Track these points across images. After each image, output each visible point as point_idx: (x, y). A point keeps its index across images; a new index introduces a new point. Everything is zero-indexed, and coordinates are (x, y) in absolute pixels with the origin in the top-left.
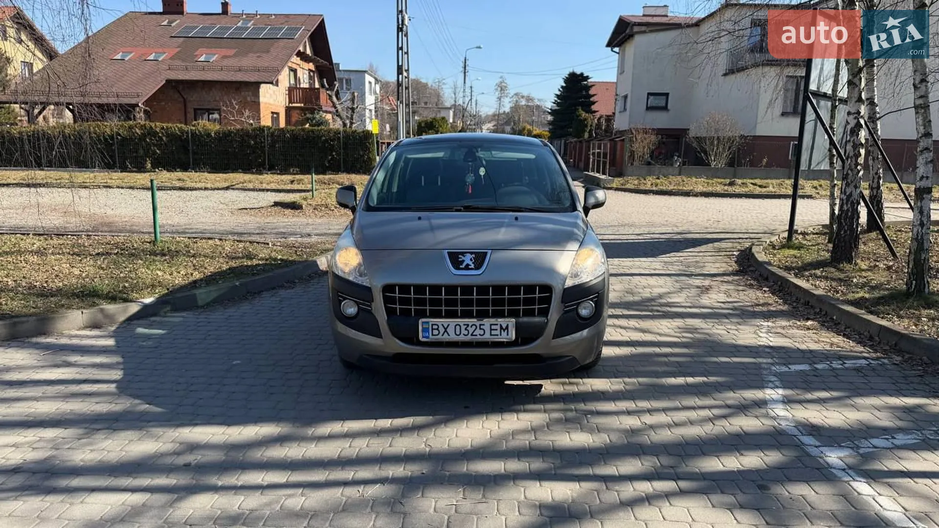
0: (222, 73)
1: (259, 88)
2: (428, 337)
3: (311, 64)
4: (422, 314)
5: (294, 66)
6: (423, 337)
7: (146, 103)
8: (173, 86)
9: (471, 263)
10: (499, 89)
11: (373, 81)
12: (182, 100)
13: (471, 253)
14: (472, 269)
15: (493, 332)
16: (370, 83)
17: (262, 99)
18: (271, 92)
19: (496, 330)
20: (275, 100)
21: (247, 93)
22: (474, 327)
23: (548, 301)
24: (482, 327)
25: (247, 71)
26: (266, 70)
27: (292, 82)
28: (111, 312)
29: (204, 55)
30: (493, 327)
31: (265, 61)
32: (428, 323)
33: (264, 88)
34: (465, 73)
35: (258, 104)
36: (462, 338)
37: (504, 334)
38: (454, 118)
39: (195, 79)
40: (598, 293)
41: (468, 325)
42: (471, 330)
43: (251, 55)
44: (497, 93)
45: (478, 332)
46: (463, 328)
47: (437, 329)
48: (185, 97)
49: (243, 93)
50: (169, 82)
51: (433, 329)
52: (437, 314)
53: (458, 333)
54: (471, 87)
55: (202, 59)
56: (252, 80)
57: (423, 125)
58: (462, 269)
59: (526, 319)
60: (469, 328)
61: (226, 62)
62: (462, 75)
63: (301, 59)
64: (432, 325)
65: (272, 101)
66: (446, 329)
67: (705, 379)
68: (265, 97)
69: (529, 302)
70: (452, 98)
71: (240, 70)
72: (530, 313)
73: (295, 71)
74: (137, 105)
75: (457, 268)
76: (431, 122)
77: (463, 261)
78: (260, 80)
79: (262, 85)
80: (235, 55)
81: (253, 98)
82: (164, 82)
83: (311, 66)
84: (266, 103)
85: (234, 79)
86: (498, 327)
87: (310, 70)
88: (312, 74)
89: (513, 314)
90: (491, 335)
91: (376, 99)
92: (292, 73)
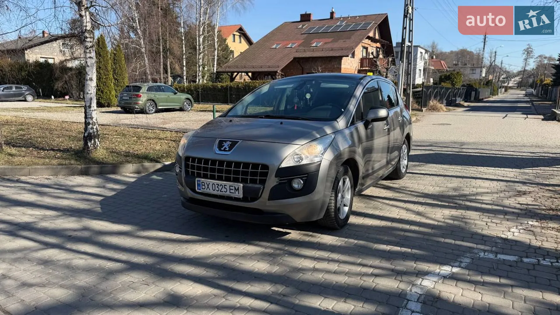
0: (322, 52)
1: (341, 59)
2: (200, 190)
3: (378, 44)
4: (199, 176)
5: (366, 46)
6: (198, 189)
7: (282, 70)
8: (297, 61)
9: (227, 147)
10: (526, 53)
11: (424, 51)
12: (301, 68)
13: (230, 141)
14: (227, 151)
15: (231, 191)
16: (421, 53)
17: (343, 66)
18: (349, 61)
19: (233, 189)
20: (351, 66)
21: (335, 63)
22: (221, 186)
23: (266, 174)
24: (225, 187)
25: (335, 50)
26: (347, 49)
27: (364, 55)
28: (147, 167)
29: (315, 43)
30: (231, 188)
31: (348, 43)
32: (200, 181)
33: (344, 60)
34: (485, 42)
35: (341, 68)
36: (215, 193)
37: (237, 192)
38: (486, 74)
39: (308, 56)
40: (307, 174)
41: (218, 185)
42: (220, 188)
43: (340, 41)
44: (525, 55)
45: (224, 190)
46: (216, 186)
47: (204, 185)
48: (303, 66)
49: (333, 63)
50: (295, 59)
51: (202, 185)
52: (205, 177)
53: (214, 189)
54: (495, 52)
55: (314, 45)
56: (337, 55)
57: (443, 77)
58: (222, 150)
59: (250, 185)
60: (219, 187)
61: (325, 46)
62: (483, 44)
63: (371, 41)
64: (202, 182)
65: (349, 67)
66: (208, 186)
67: (409, 250)
68: (345, 64)
69: (254, 174)
70: (488, 60)
71: (332, 50)
72: (253, 181)
73: (367, 49)
74: (277, 72)
75: (220, 150)
76: (449, 75)
77: (224, 146)
78: (342, 55)
79: (344, 58)
80: (331, 42)
81: (338, 65)
82: (292, 59)
83: (378, 45)
84: (345, 68)
85: (328, 55)
86: (233, 188)
87: (377, 47)
88: (378, 49)
89: (244, 181)
90: (230, 192)
91: (425, 63)
92: (365, 50)
